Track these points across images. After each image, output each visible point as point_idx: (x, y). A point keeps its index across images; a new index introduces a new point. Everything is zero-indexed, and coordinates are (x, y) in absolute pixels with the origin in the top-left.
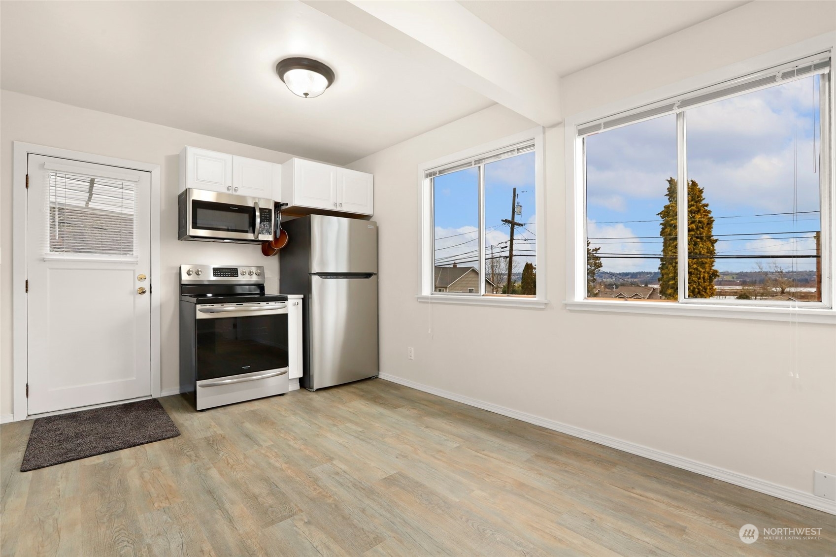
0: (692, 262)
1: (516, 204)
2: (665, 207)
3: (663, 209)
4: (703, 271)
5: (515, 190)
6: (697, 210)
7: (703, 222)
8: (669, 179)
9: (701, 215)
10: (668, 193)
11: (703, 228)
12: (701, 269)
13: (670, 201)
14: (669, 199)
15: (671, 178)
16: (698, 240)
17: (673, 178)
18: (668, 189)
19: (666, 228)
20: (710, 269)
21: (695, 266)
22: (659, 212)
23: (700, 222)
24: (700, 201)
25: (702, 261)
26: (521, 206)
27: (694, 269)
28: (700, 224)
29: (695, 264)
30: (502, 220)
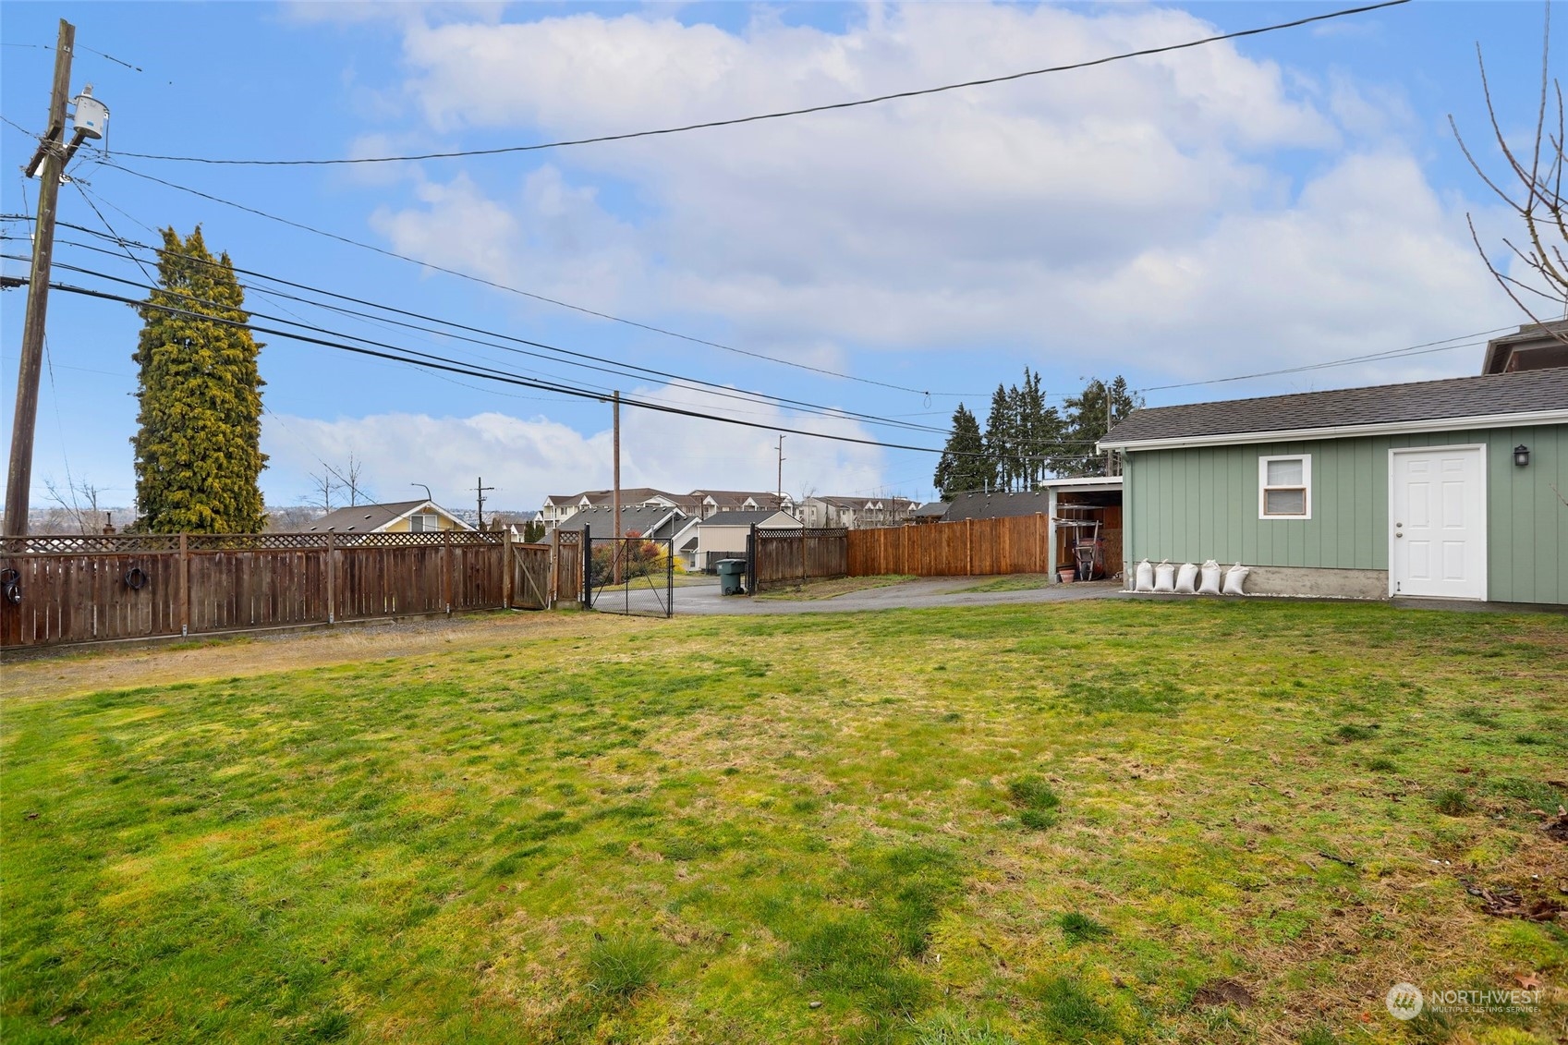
0: (233, 432)
3: (147, 295)
8: (167, 231)
14: (162, 276)
17: (173, 231)
18: (161, 252)
21: (239, 441)
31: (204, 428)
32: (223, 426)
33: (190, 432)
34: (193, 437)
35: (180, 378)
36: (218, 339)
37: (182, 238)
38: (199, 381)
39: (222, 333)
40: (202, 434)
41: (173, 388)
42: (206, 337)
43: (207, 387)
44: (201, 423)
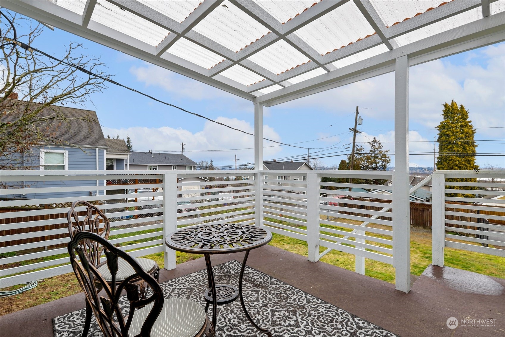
0: (461, 160)
1: (358, 117)
2: (441, 123)
3: (440, 124)
4: (469, 166)
5: (357, 107)
6: (465, 125)
7: (469, 133)
8: (445, 104)
9: (468, 128)
10: (443, 113)
11: (469, 137)
12: (468, 165)
13: (444, 119)
14: (444, 117)
15: (446, 103)
16: (466, 145)
17: (447, 103)
18: (443, 110)
19: (442, 137)
20: (474, 165)
21: (463, 163)
22: (437, 126)
23: (467, 133)
24: (466, 119)
25: (468, 160)
26: (362, 119)
27: (463, 165)
28: (467, 135)
29: (463, 161)
30: (350, 129)
31: (452, 160)
32: (458, 159)
33: (448, 161)
34: (449, 163)
35: (446, 146)
36: (457, 132)
37: (450, 104)
38: (451, 146)
39: (458, 130)
40: (451, 162)
41: (444, 149)
42: (453, 133)
43: (454, 147)
44: (450, 159)
